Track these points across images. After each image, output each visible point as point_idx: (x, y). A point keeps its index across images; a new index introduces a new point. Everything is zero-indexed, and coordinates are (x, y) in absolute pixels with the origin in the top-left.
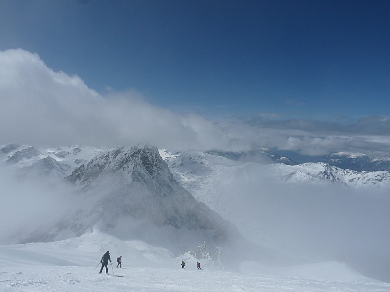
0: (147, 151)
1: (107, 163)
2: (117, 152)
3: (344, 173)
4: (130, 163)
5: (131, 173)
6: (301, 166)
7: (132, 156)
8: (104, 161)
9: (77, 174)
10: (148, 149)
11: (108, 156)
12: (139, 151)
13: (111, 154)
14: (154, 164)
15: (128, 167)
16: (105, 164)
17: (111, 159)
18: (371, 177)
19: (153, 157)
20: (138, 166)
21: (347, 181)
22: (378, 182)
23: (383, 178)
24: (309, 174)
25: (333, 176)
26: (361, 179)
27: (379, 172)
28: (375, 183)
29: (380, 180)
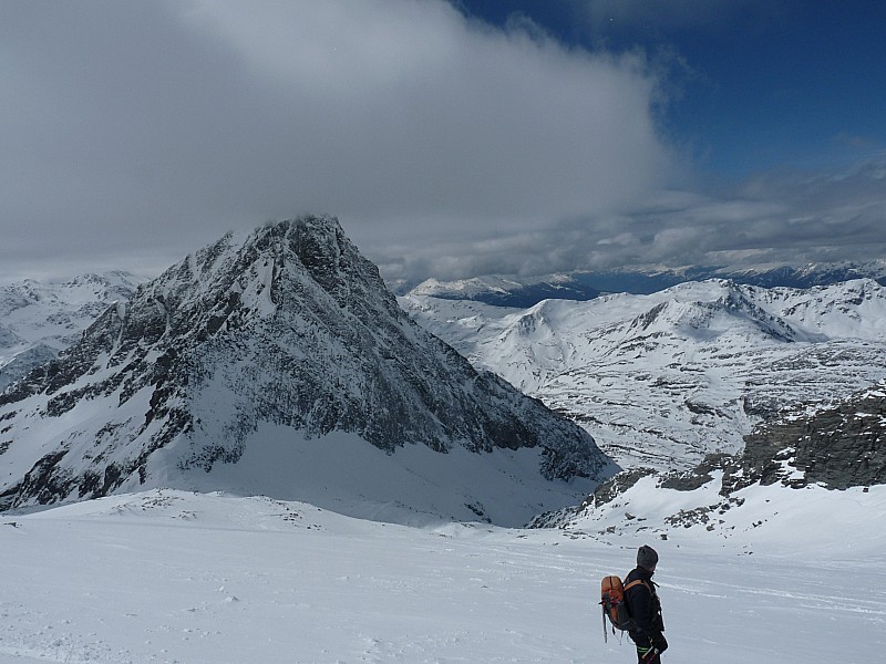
0: (309, 225)
1: (187, 286)
2: (214, 253)
3: (771, 295)
4: (259, 263)
5: (267, 291)
6: (670, 292)
7: (263, 245)
8: (174, 283)
9: (96, 335)
10: (311, 220)
11: (186, 267)
12: (284, 227)
13: (193, 262)
14: (337, 262)
15: (255, 275)
16: (180, 291)
17: (197, 274)
18: (835, 297)
19: (330, 242)
20: (287, 262)
21: (782, 314)
22: (852, 305)
23: (863, 294)
24: (699, 304)
25: (751, 306)
26: (814, 303)
27: (851, 284)
28: (846, 311)
29: (858, 302)
